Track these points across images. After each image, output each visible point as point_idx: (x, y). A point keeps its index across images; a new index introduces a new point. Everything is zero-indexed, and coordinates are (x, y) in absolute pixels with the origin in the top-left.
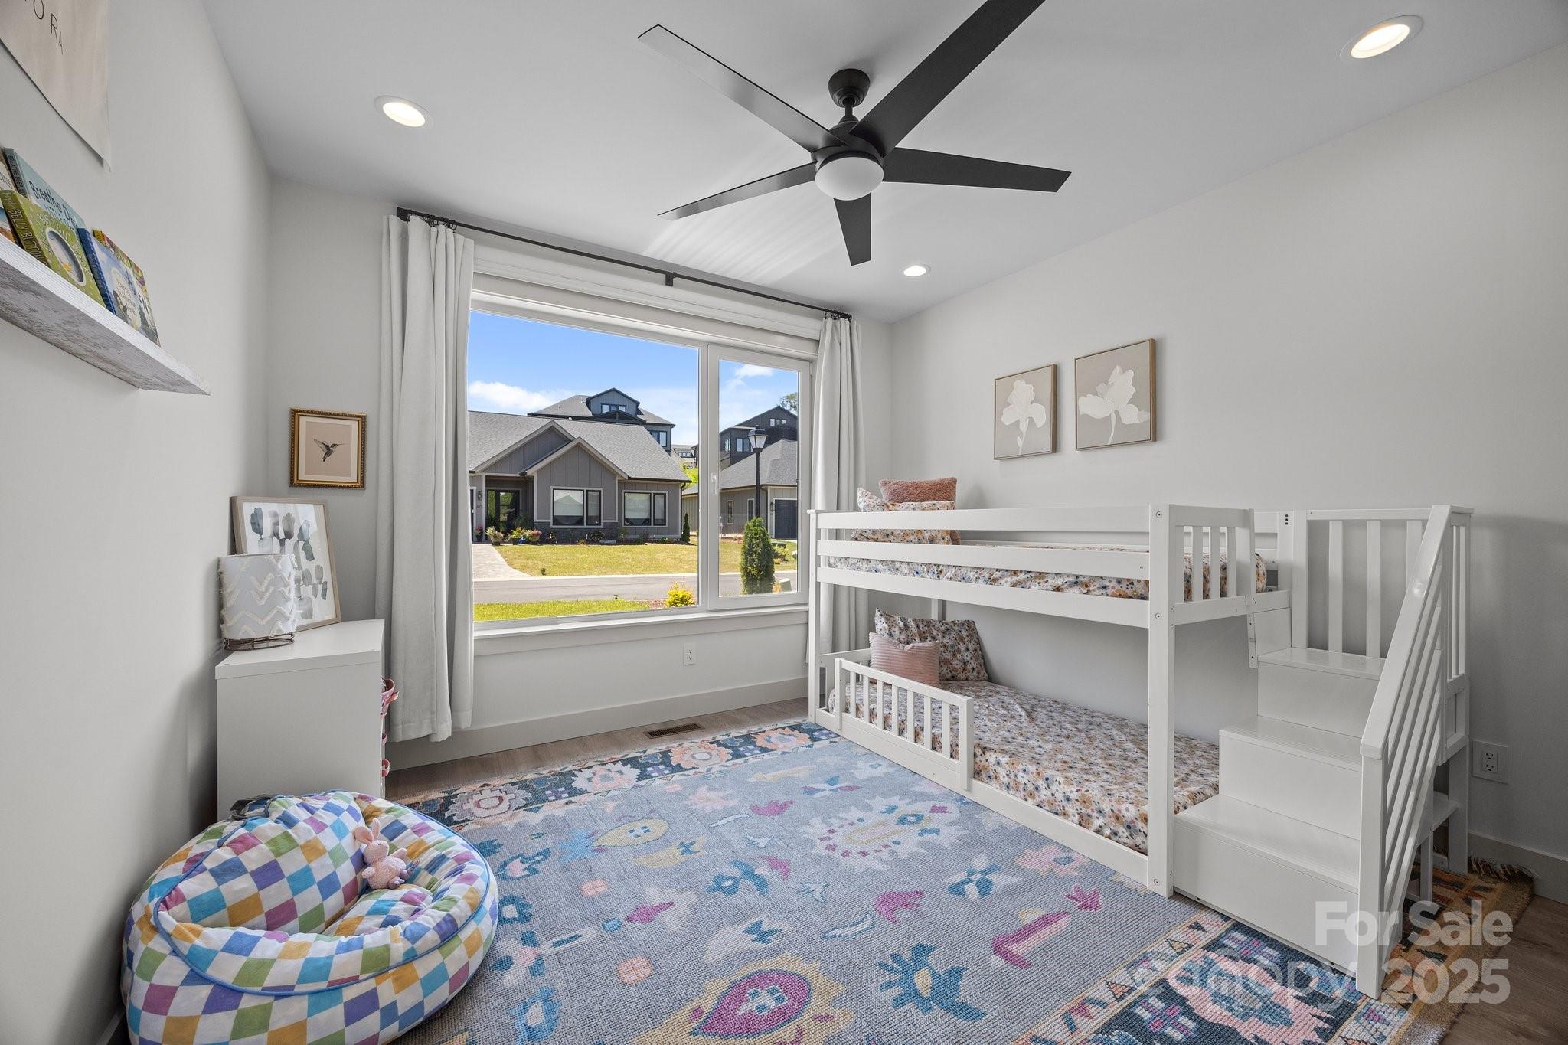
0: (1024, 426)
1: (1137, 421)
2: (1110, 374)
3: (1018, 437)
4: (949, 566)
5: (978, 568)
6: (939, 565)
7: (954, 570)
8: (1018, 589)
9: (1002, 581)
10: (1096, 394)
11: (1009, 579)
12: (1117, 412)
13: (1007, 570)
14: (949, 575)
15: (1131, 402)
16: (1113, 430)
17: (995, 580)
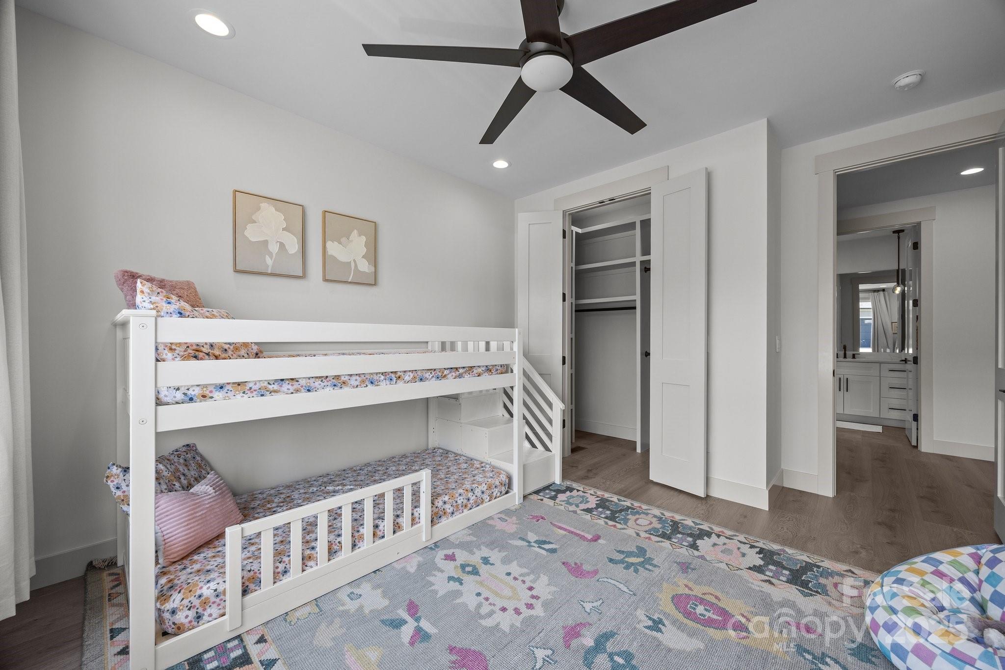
0: (274, 248)
1: (367, 271)
2: (351, 233)
3: (267, 256)
4: (405, 372)
5: (432, 369)
6: (395, 372)
7: (412, 375)
8: (458, 380)
9: (450, 376)
10: (340, 243)
11: (454, 374)
12: (354, 261)
13: (452, 368)
14: (407, 378)
15: (363, 257)
16: (352, 273)
17: (445, 376)
